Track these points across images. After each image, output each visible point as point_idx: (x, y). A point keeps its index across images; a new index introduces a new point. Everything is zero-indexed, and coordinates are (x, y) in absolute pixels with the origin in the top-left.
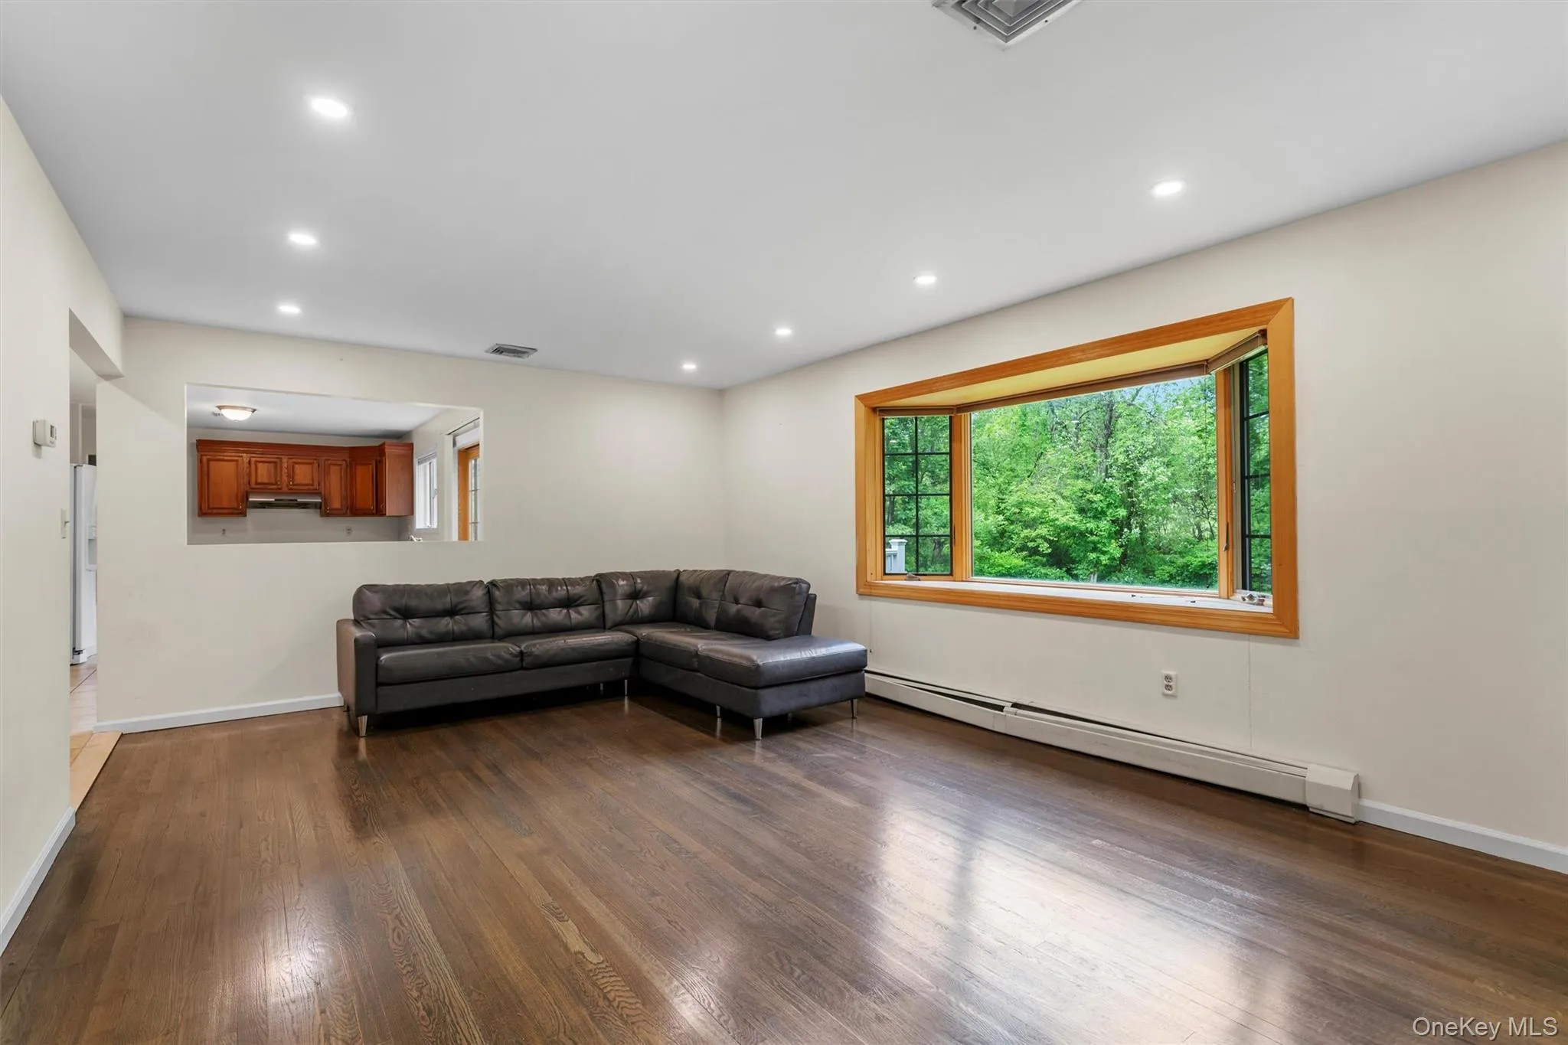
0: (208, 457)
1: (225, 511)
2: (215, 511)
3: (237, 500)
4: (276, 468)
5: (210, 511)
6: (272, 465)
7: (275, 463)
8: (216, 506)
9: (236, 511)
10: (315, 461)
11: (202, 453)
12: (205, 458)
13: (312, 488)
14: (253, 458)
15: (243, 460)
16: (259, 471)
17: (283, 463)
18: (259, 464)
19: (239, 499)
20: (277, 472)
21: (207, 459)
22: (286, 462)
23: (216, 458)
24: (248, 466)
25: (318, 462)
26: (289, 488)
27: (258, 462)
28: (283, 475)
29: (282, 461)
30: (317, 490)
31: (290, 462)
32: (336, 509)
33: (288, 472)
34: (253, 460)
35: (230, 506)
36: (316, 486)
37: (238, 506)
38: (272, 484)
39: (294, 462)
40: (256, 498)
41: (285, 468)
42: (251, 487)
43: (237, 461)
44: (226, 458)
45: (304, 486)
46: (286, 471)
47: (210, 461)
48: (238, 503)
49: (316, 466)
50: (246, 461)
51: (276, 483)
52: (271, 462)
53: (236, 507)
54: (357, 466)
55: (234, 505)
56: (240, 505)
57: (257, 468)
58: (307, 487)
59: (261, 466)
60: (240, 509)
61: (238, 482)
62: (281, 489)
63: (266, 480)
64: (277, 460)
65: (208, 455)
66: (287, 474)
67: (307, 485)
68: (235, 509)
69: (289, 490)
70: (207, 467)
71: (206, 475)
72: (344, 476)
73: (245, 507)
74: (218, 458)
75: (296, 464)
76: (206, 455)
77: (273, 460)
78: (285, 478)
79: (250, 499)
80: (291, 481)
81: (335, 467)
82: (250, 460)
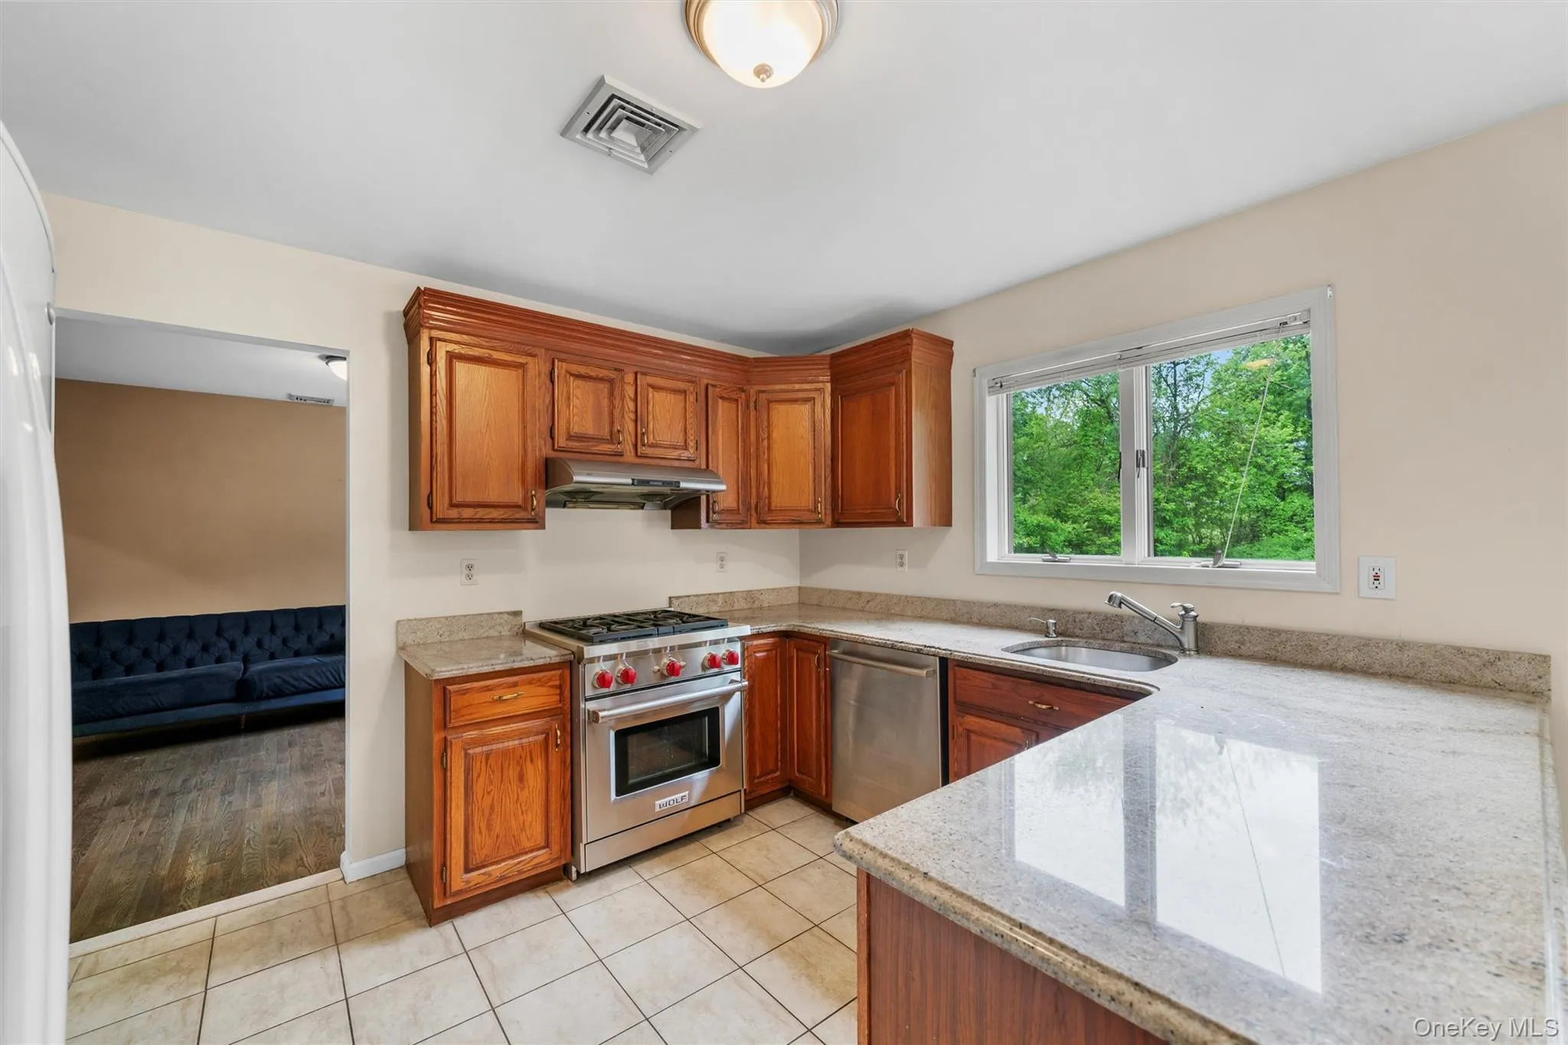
0: (451, 347)
1: (495, 514)
2: (468, 513)
3: (523, 482)
4: (611, 394)
5: (453, 513)
6: (604, 388)
7: (611, 381)
8: (470, 498)
9: (521, 514)
10: (690, 387)
11: (435, 333)
12: (442, 350)
13: (685, 454)
14: (560, 363)
15: (537, 367)
16: (575, 401)
17: (626, 386)
18: (573, 383)
19: (529, 478)
20: (614, 407)
21: (447, 352)
22: (632, 383)
23: (471, 353)
24: (548, 382)
25: (692, 389)
26: (639, 454)
27: (571, 375)
28: (626, 417)
29: (623, 378)
30: (694, 461)
31: (639, 383)
32: (729, 511)
33: (636, 412)
34: (560, 368)
35: (505, 499)
36: (692, 451)
37: (528, 498)
38: (601, 440)
39: (650, 386)
40: (589, 475)
41: (630, 398)
42: (556, 447)
43: (522, 366)
44: (496, 355)
45: (671, 450)
46: (631, 405)
47: (455, 361)
48: (526, 492)
49: (691, 398)
50: (545, 369)
51: (613, 437)
52: (601, 380)
53: (520, 503)
54: (773, 405)
55: (516, 496)
56: (532, 496)
57: (568, 393)
58: (675, 454)
59: (579, 387)
60: (533, 510)
61: (525, 427)
62: (622, 455)
63: (589, 429)
64: (612, 375)
65: (451, 342)
66: (632, 416)
67: (675, 448)
68: (519, 507)
69: (640, 457)
70: (446, 377)
71: (444, 402)
72: (742, 429)
73: (543, 502)
74: (477, 354)
75: (651, 390)
76: (445, 341)
77: (602, 371)
78: (631, 426)
79: (576, 478)
80: (643, 434)
81: (726, 404)
82: (553, 369)
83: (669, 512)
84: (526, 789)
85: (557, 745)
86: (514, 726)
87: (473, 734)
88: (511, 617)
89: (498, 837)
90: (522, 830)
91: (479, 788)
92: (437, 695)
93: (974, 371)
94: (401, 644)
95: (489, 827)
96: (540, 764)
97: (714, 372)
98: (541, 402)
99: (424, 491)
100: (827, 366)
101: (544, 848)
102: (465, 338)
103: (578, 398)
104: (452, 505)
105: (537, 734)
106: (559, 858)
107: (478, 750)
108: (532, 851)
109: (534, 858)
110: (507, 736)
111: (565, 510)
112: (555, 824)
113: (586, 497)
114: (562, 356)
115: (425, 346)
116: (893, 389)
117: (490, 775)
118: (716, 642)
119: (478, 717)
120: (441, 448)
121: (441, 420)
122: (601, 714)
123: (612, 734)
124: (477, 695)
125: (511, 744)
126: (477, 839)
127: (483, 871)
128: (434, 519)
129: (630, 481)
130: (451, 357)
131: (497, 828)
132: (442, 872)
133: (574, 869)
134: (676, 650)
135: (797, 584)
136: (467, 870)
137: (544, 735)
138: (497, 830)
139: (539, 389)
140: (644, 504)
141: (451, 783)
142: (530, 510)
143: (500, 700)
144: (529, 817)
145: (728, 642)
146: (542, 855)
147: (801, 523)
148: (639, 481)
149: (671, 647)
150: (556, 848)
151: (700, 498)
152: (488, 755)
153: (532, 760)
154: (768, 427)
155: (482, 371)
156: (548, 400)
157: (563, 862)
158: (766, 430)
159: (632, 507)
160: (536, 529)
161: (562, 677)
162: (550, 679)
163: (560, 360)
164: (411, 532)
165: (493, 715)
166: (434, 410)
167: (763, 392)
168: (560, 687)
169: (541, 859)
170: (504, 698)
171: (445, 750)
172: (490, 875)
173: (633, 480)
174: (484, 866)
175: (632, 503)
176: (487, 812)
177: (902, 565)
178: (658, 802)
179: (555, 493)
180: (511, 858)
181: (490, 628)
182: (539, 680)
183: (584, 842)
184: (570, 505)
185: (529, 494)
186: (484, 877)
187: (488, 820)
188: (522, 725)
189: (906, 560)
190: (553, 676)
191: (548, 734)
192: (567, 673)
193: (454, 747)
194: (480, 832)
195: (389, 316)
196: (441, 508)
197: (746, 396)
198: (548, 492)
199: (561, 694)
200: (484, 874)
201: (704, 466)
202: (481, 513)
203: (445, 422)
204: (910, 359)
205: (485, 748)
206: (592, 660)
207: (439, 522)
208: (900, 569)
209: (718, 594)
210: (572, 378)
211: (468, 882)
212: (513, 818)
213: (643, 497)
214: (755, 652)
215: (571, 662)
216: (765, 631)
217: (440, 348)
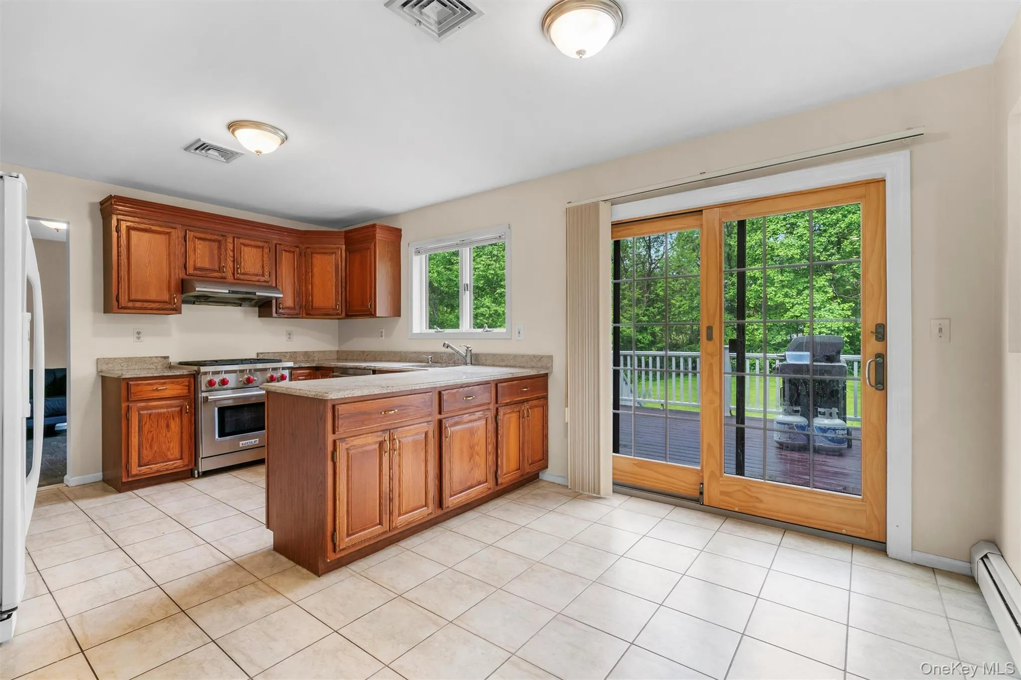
0: (129, 224)
1: (154, 305)
2: (138, 304)
3: (169, 290)
4: (219, 248)
5: (130, 304)
6: (215, 245)
7: (219, 241)
8: (140, 297)
9: (169, 306)
10: (266, 245)
11: (120, 217)
12: (124, 225)
13: (262, 279)
14: (190, 232)
15: (177, 234)
16: (198, 251)
17: (228, 244)
18: (197, 242)
19: (173, 289)
20: (221, 254)
21: (127, 226)
22: (231, 242)
23: (140, 227)
24: (183, 242)
25: (267, 246)
26: (235, 278)
27: (197, 238)
28: (228, 259)
29: (226, 240)
30: (268, 282)
31: (235, 243)
32: (289, 308)
33: (234, 256)
34: (190, 235)
35: (159, 299)
36: (266, 277)
37: (171, 299)
38: (214, 271)
39: (241, 243)
40: (204, 288)
41: (230, 250)
42: (188, 273)
43: (169, 233)
44: (154, 228)
45: (254, 276)
46: (231, 254)
47: (131, 230)
48: (171, 295)
49: (266, 250)
50: (182, 235)
51: (220, 269)
52: (214, 241)
53: (168, 301)
54: (314, 255)
55: (166, 297)
56: (174, 297)
57: (195, 247)
58: (257, 278)
59: (200, 244)
60: (175, 304)
61: (170, 264)
62: (226, 278)
63: (207, 265)
64: (220, 238)
65: (128, 221)
66: (232, 259)
67: (257, 275)
68: (166, 302)
69: (236, 279)
70: (126, 239)
71: (125, 250)
72: (297, 267)
73: (180, 301)
74: (143, 227)
75: (243, 246)
76: (126, 221)
77: (214, 236)
78: (231, 264)
79: (197, 289)
80: (238, 268)
81: (287, 254)
82: (186, 235)
83: (257, 308)
84: (171, 432)
85: (187, 413)
86: (164, 402)
87: (143, 404)
88: (163, 359)
89: (155, 452)
90: (168, 450)
91: (146, 429)
92: (124, 386)
93: (409, 244)
94: (99, 370)
95: (151, 447)
96: (177, 420)
97: (279, 237)
98: (179, 250)
99: (114, 293)
100: (343, 237)
101: (179, 459)
102: (137, 219)
103: (200, 250)
104: (130, 301)
105: (176, 407)
106: (187, 465)
107: (146, 412)
108: (173, 460)
109: (175, 463)
110: (161, 407)
111: (194, 305)
112: (186, 449)
113: (205, 299)
114: (191, 228)
115: (114, 222)
116: (369, 251)
117: (151, 424)
118: (274, 369)
119: (145, 396)
120: (123, 273)
121: (124, 260)
122: (209, 397)
123: (216, 409)
124: (145, 387)
125: (162, 410)
126: (145, 452)
127: (148, 467)
128: (120, 307)
129: (228, 291)
130: (129, 229)
131: (155, 448)
132: (127, 465)
133: (196, 472)
134: (253, 371)
135: (337, 349)
136: (140, 466)
137: (180, 408)
138: (155, 449)
139: (178, 245)
140: (241, 304)
141: (131, 425)
142: (173, 304)
143: (157, 390)
144: (172, 445)
145: (282, 370)
146: (179, 463)
147: (328, 315)
148: (232, 291)
149: (249, 370)
150: (186, 460)
151: (271, 301)
152: (150, 415)
153: (173, 419)
154: (312, 266)
155: (146, 236)
156: (183, 250)
157: (190, 468)
158: (310, 267)
159: (234, 305)
160: (177, 314)
161: (189, 382)
162: (183, 382)
163: (190, 231)
164: (105, 314)
165: (154, 396)
166: (120, 254)
167: (310, 248)
168: (189, 386)
169: (176, 464)
170: (159, 389)
171: (128, 411)
172: (151, 469)
173: (229, 291)
174: (148, 465)
175: (234, 303)
176: (150, 441)
177: (382, 336)
178: (241, 443)
179: (188, 296)
180: (162, 462)
181: (151, 364)
182: (177, 382)
183: (201, 457)
184: (197, 303)
185: (173, 296)
186: (148, 470)
187: (150, 444)
188: (168, 402)
189: (383, 334)
190: (185, 381)
191: (182, 407)
192: (192, 380)
193: (133, 409)
194: (146, 449)
195: (92, 205)
196: (124, 301)
197: (300, 250)
198: (184, 295)
199: (189, 389)
200: (149, 468)
201: (274, 285)
202: (146, 305)
203: (126, 261)
204: (375, 238)
205: (149, 412)
206: (206, 373)
207: (122, 309)
208: (381, 338)
209: (287, 352)
210: (197, 240)
211: (140, 471)
212: (163, 444)
213: (241, 300)
214: (298, 376)
215: (194, 374)
216: (303, 366)
217: (123, 224)
